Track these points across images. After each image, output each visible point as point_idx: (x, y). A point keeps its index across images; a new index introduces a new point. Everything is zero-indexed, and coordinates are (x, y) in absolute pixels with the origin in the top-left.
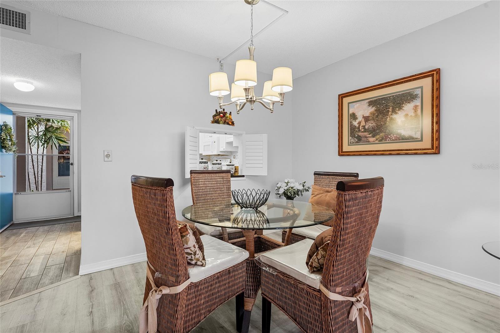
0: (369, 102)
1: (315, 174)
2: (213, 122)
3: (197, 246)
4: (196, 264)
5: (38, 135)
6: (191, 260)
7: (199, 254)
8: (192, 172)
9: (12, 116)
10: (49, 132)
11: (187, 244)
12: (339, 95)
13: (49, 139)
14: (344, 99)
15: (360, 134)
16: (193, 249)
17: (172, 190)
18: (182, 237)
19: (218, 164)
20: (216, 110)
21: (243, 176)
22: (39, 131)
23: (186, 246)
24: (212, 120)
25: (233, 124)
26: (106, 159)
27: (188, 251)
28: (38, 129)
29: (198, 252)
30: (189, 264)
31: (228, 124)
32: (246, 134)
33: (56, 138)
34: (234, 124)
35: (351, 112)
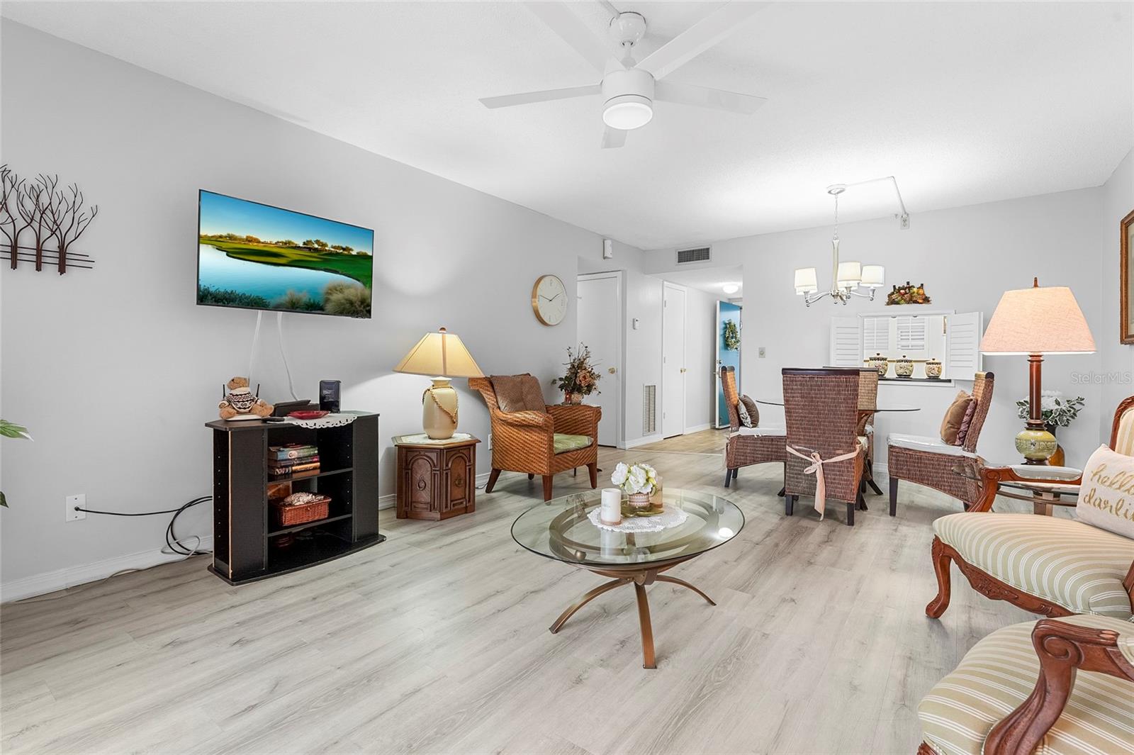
2: (888, 304)
6: (745, 422)
12: (1122, 220)
14: (1129, 228)
16: (745, 414)
19: (907, 361)
20: (894, 286)
21: (949, 381)
23: (741, 412)
24: (887, 301)
25: (926, 300)
27: (743, 416)
29: (749, 418)
31: (917, 302)
34: (929, 301)
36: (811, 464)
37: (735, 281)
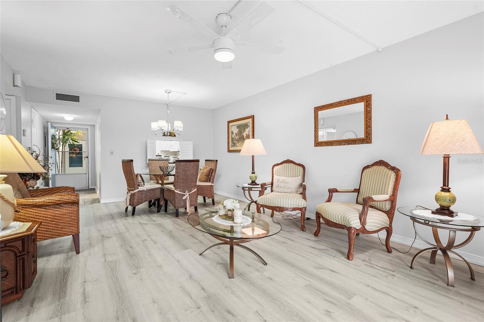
0: (237, 126)
1: (206, 160)
2: (163, 136)
3: (141, 180)
4: (141, 186)
5: (59, 137)
6: (140, 185)
7: (142, 183)
8: (149, 160)
9: (54, 129)
10: (67, 135)
11: (138, 179)
12: (228, 122)
13: (67, 140)
14: (230, 124)
15: (235, 142)
16: (140, 181)
17: (133, 163)
18: (137, 177)
19: (160, 156)
22: (60, 135)
23: (138, 180)
25: (175, 136)
26: (111, 154)
27: (139, 182)
28: (59, 134)
29: (142, 182)
30: (139, 186)
31: (172, 136)
32: (183, 141)
33: (72, 140)
35: (232, 131)
36: (185, 195)
37: (69, 114)
